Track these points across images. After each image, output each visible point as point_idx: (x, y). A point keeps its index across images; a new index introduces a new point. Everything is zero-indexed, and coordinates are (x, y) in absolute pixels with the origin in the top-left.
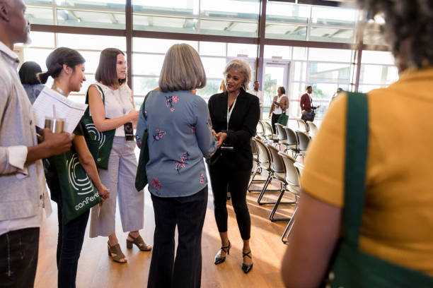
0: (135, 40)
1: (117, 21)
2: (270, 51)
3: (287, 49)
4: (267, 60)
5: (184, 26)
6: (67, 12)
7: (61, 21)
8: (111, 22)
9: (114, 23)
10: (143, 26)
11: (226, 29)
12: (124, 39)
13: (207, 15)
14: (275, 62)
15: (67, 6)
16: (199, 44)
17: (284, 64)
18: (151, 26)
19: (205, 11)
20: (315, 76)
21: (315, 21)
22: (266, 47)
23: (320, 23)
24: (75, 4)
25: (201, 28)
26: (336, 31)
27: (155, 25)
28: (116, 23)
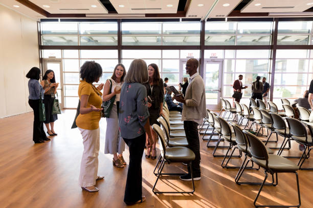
2: (208, 54)
3: (221, 51)
4: (207, 59)
13: (168, 33)
14: (213, 60)
15: (86, 34)
16: (162, 52)
17: (219, 62)
19: (166, 31)
20: (257, 68)
21: (241, 32)
22: (206, 51)
23: (245, 33)
24: (91, 33)
26: (259, 37)
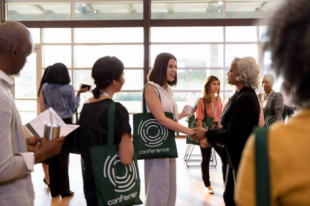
0: (154, 30)
1: (134, 10)
5: (208, 9)
6: (84, 5)
7: (78, 15)
8: (128, 12)
9: (131, 13)
10: (162, 14)
11: (257, 9)
12: (141, 30)
18: (171, 12)
25: (227, 10)
27: (174, 11)
28: (134, 12)
